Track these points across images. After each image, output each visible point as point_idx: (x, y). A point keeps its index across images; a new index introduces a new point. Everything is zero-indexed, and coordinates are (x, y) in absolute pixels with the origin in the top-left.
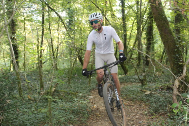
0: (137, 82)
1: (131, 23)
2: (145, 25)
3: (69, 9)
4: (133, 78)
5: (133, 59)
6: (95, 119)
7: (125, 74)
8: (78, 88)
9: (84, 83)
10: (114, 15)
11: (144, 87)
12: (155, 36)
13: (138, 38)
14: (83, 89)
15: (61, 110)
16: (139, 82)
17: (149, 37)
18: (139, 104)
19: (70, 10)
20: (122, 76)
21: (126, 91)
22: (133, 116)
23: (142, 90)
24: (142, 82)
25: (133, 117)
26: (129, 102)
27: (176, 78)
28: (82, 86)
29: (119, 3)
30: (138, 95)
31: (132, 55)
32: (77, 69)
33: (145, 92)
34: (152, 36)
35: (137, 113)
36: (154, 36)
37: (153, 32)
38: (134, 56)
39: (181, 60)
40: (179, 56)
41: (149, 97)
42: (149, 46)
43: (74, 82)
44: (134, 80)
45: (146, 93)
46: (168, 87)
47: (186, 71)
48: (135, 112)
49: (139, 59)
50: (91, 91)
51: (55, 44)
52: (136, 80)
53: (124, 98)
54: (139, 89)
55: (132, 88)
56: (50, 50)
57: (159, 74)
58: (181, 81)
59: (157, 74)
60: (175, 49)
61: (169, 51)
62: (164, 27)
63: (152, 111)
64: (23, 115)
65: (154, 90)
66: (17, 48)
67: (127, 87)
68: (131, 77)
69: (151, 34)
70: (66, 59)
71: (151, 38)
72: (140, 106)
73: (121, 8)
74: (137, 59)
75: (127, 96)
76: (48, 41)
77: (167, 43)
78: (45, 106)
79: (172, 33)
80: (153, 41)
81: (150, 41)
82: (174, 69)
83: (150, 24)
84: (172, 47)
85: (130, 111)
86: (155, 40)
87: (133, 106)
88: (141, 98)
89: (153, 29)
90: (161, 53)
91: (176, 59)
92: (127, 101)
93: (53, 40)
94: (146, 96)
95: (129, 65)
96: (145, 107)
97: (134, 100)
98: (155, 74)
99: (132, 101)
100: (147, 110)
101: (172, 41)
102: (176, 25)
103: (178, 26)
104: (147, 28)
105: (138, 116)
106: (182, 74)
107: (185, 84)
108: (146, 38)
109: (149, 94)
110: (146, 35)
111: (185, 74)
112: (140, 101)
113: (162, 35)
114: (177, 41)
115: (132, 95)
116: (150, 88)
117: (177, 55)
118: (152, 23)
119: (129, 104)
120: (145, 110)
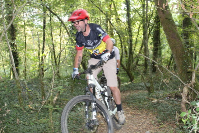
1: (137, 27)
2: (152, 29)
4: (140, 86)
5: (139, 65)
6: (99, 129)
7: (131, 82)
10: (118, 19)
11: (151, 95)
12: (163, 41)
13: (144, 44)
16: (145, 90)
17: (156, 42)
18: (146, 113)
20: (128, 83)
21: (132, 99)
22: (140, 126)
23: (149, 98)
24: (149, 89)
26: (135, 110)
27: (185, 85)
29: (124, 6)
30: (145, 103)
31: (138, 61)
33: (152, 100)
34: (159, 41)
35: (144, 122)
36: (161, 41)
37: (160, 36)
38: (141, 62)
39: (190, 66)
40: (187, 61)
41: (156, 105)
42: (156, 51)
43: (77, 90)
45: (153, 101)
46: (177, 95)
47: (195, 78)
48: (142, 121)
49: (146, 65)
51: (57, 50)
52: (143, 88)
53: (130, 106)
54: (146, 97)
55: (139, 96)
56: (52, 56)
57: (167, 81)
58: (190, 88)
59: (165, 81)
60: (183, 54)
61: (177, 57)
62: (172, 32)
63: (160, 121)
64: (24, 126)
65: (162, 98)
66: (17, 54)
67: (133, 95)
68: (137, 85)
69: (158, 39)
70: (69, 66)
71: (158, 43)
72: (147, 115)
73: (126, 12)
74: (143, 66)
75: (133, 104)
76: (50, 47)
77: (174, 48)
78: (46, 116)
79: (180, 38)
80: (160, 46)
81: (157, 46)
82: (183, 75)
83: (157, 28)
84: (180, 52)
85: (137, 120)
86: (162, 45)
87: (140, 115)
88: (149, 106)
89: (160, 33)
90: (169, 59)
91: (185, 65)
92: (133, 109)
93: (55, 45)
94: (153, 104)
95: (135, 72)
96: (152, 116)
97: (141, 109)
98: (162, 81)
99: (139, 109)
100: (154, 119)
101: (180, 46)
102: (184, 30)
103: (186, 30)
104: (154, 33)
105: (145, 125)
106: (191, 80)
107: (194, 91)
108: (153, 43)
109: (157, 102)
110: (153, 40)
111: (194, 80)
112: (147, 110)
113: (170, 40)
114: (186, 46)
115: (138, 104)
116: (157, 96)
117: (185, 61)
118: (159, 27)
119: (136, 113)
120: (152, 119)
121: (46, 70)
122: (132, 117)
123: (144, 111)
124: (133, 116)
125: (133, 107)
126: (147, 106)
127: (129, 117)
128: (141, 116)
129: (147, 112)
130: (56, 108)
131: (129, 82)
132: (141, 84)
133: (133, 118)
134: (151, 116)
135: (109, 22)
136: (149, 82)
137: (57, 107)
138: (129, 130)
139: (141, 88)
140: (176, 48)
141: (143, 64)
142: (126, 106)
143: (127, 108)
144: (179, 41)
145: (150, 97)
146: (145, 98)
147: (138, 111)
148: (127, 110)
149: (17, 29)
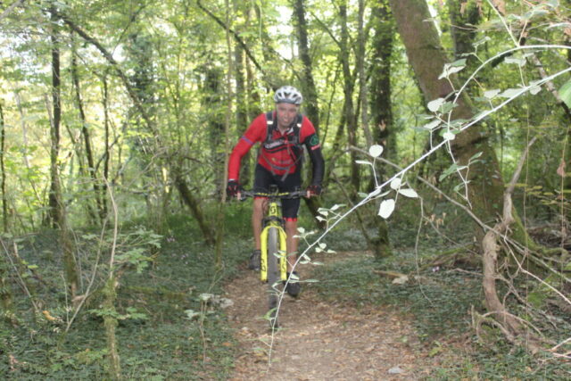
0: (358, 247)
2: (368, 77)
3: (134, 37)
4: (346, 238)
5: (334, 181)
6: (253, 370)
7: (321, 228)
8: (185, 277)
9: (200, 261)
11: (385, 261)
12: (398, 110)
14: (199, 279)
15: (144, 348)
17: (381, 113)
18: (379, 316)
19: (138, 40)
21: (332, 278)
22: (369, 353)
23: (383, 272)
24: (376, 246)
25: (368, 357)
26: (345, 310)
27: (488, 230)
28: (196, 270)
30: (371, 287)
32: (171, 219)
33: (393, 278)
34: (390, 108)
35: (379, 342)
36: (394, 109)
37: (392, 97)
38: (339, 172)
39: (496, 176)
40: (488, 162)
41: (405, 292)
42: (382, 140)
43: (167, 259)
44: (349, 243)
45: (396, 281)
46: (458, 259)
47: (513, 209)
48: (373, 340)
49: (355, 177)
50: (224, 285)
51: (98, 145)
52: (354, 243)
53: (331, 299)
54: (371, 270)
55: (349, 267)
57: (438, 221)
59: (431, 221)
63: (425, 335)
64: (25, 374)
65: (419, 269)
67: (333, 265)
68: (338, 236)
72: (385, 320)
74: (347, 182)
75: (338, 293)
78: (91, 341)
79: (463, 96)
80: (392, 124)
82: (477, 202)
84: (465, 137)
85: (355, 337)
87: (361, 322)
88: (384, 296)
89: (390, 88)
91: (482, 173)
92: (339, 307)
93: (90, 133)
94: (398, 288)
96: (399, 324)
97: (362, 304)
98: (424, 222)
99: (356, 306)
100: (407, 332)
105: (383, 351)
106: (503, 215)
109: (407, 282)
111: (510, 215)
112: (380, 306)
115: (353, 290)
117: (483, 162)
119: (350, 317)
120: (400, 332)
122: (341, 330)
124: (342, 327)
125: (339, 302)
126: (380, 296)
127: (333, 330)
128: (366, 326)
129: (381, 313)
130: (128, 316)
131: (314, 228)
133: (346, 332)
134: (395, 323)
137: (129, 313)
138: (338, 366)
141: (345, 176)
142: (318, 299)
143: (322, 304)
145: (385, 269)
146: (371, 272)
147: (354, 312)
148: (322, 309)
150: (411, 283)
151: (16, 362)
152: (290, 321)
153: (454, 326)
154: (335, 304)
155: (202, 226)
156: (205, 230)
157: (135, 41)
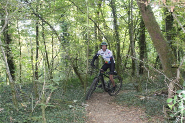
4: (129, 86)
5: (127, 68)
10: (106, 26)
16: (134, 89)
17: (142, 46)
18: (135, 110)
21: (122, 98)
22: (130, 121)
24: (137, 88)
26: (125, 108)
27: (171, 81)
29: (110, 13)
30: (134, 100)
31: (126, 64)
32: (73, 80)
33: (140, 97)
34: (145, 44)
35: (134, 117)
36: (147, 45)
38: (129, 65)
40: (172, 59)
41: (144, 102)
42: (142, 54)
43: (70, 92)
45: (141, 98)
46: (163, 92)
47: (180, 75)
48: (132, 117)
49: (133, 67)
51: (50, 56)
52: (131, 88)
53: (120, 105)
55: (128, 94)
56: (45, 62)
57: (153, 78)
58: (175, 84)
59: (151, 78)
60: (167, 53)
61: (162, 55)
62: (156, 32)
63: (148, 115)
65: (150, 95)
66: (13, 62)
67: (123, 94)
68: (126, 85)
69: (144, 43)
70: (62, 71)
71: (143, 47)
72: (137, 111)
73: (113, 19)
74: (131, 69)
76: (43, 54)
77: (159, 48)
79: (163, 38)
80: (146, 49)
81: (143, 49)
82: (168, 73)
83: (142, 33)
84: (164, 51)
85: (126, 116)
86: (148, 49)
87: (129, 111)
88: (137, 103)
89: (145, 38)
90: (155, 61)
91: (169, 63)
92: (123, 107)
93: (48, 53)
94: (142, 101)
95: (124, 74)
96: (141, 112)
97: (130, 106)
98: (149, 78)
99: (128, 107)
100: (143, 114)
101: (164, 45)
102: (167, 33)
103: (169, 33)
104: (140, 38)
105: (134, 120)
106: (176, 77)
107: (179, 86)
108: (139, 47)
109: (145, 99)
110: (139, 44)
111: (179, 77)
112: (136, 106)
113: (154, 40)
114: (169, 45)
115: (128, 102)
116: (145, 94)
117: (170, 59)
118: (144, 32)
119: (125, 110)
120: (141, 114)
121: (40, 76)
123: (133, 107)
125: (123, 105)
127: (119, 114)
128: (130, 112)
129: (136, 108)
130: (48, 105)
131: (118, 83)
132: (129, 85)
135: (97, 29)
136: (137, 82)
139: (129, 88)
140: (160, 48)
141: (130, 67)
142: (116, 104)
143: (117, 106)
144: (163, 40)
145: (138, 95)
146: (134, 96)
147: (127, 108)
148: (117, 108)
149: (12, 39)
150: (146, 99)
151: (12, 119)
152: (106, 111)
153: (159, 113)
154: (122, 106)
155: (81, 82)
156: (83, 83)
157: (63, 24)
